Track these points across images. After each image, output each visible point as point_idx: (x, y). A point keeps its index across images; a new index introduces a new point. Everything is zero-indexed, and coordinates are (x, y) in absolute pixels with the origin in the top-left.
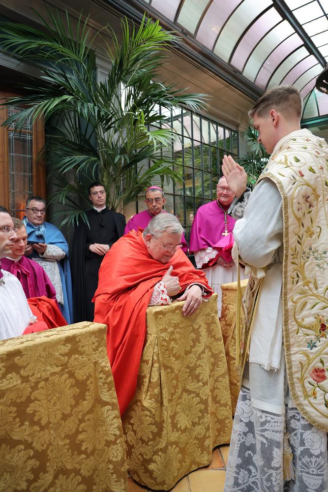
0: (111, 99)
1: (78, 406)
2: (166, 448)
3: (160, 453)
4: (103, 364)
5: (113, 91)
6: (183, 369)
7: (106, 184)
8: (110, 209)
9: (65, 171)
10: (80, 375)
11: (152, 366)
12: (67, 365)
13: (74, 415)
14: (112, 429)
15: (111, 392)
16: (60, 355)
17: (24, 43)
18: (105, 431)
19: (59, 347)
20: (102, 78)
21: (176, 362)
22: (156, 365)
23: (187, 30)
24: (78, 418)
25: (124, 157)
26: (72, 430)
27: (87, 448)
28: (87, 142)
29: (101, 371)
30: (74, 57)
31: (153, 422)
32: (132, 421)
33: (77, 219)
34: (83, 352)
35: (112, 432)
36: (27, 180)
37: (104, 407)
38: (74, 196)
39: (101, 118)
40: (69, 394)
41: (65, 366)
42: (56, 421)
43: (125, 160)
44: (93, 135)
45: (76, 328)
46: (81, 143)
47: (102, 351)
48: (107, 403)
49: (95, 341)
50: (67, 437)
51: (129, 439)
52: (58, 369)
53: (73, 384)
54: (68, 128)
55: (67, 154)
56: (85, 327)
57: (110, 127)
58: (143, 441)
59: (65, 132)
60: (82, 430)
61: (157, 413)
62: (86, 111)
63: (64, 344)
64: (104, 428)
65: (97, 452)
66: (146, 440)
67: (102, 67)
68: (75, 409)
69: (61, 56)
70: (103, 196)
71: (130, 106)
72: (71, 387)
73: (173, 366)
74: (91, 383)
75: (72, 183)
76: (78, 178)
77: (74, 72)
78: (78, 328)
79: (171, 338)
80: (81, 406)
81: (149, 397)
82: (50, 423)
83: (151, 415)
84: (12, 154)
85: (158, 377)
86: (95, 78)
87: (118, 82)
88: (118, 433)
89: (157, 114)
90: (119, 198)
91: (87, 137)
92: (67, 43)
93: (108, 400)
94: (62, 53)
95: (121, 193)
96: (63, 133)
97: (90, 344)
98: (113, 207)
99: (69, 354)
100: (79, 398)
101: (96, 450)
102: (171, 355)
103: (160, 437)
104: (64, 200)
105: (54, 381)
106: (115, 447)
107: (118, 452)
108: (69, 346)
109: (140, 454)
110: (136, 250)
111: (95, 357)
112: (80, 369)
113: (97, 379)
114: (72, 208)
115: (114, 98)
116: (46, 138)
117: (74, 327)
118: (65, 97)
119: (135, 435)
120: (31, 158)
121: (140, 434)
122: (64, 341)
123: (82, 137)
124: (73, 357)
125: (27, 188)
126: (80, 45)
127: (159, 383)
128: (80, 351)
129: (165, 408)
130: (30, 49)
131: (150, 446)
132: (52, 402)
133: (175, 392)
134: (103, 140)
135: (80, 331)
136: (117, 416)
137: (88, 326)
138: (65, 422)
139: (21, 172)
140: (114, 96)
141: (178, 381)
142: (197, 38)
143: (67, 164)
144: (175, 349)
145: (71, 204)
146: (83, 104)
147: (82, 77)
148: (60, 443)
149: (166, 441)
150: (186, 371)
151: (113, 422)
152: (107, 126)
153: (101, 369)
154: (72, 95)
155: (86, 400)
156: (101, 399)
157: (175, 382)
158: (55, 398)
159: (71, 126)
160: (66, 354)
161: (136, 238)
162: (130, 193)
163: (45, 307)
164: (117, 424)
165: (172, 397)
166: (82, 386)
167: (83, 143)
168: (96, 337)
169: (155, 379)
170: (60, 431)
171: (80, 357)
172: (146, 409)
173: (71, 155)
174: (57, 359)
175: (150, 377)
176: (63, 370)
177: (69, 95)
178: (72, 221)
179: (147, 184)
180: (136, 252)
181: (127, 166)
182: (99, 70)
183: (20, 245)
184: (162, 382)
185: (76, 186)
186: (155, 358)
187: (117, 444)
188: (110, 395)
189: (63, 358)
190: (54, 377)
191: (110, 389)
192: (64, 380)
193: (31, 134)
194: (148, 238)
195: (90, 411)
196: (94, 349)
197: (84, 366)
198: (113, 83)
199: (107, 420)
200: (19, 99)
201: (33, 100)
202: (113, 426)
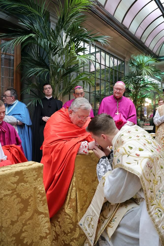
0: (57, 39)
1: (23, 215)
2: (78, 238)
3: (74, 241)
4: (40, 189)
5: (58, 34)
6: (90, 190)
7: (53, 84)
8: (55, 98)
9: (30, 76)
10: (25, 196)
11: (72, 189)
12: (16, 190)
13: (19, 221)
14: (44, 229)
15: (44, 206)
16: (11, 183)
17: (10, 4)
18: (40, 230)
19: (10, 178)
20: (53, 27)
21: (86, 187)
22: (74, 188)
23: (100, 3)
24: (22, 223)
25: (63, 69)
26: (17, 231)
27: (27, 242)
28: (43, 61)
29: (39, 193)
30: (37, 13)
31: (71, 222)
32: (59, 220)
33: (36, 102)
34: (27, 181)
35: (45, 231)
36: (11, 81)
37: (40, 215)
38: (35, 90)
39: (51, 48)
40: (16, 208)
41: (14, 190)
42: (6, 226)
43: (63, 71)
44: (47, 57)
45: (24, 165)
46: (40, 61)
47: (40, 180)
48: (42, 213)
49: (35, 174)
50: (14, 235)
51: (57, 230)
52: (9, 192)
53: (20, 201)
54: (33, 54)
55: (32, 67)
56: (30, 165)
57: (56, 53)
58: (65, 233)
59: (32, 56)
60: (25, 230)
61: (74, 217)
62: (43, 43)
63: (14, 176)
64: (39, 228)
65: (34, 244)
66: (67, 232)
67: (53, 22)
68: (21, 217)
69: (30, 12)
70: (51, 91)
71: (67, 42)
72: (18, 203)
73: (84, 189)
74: (32, 200)
75: (35, 83)
76: (38, 81)
77: (37, 22)
78: (25, 166)
79: (84, 172)
80: (25, 215)
81: (69, 207)
82: (3, 227)
83: (70, 218)
84: (2, 66)
85: (75, 195)
86: (49, 27)
87: (61, 28)
88: (48, 232)
89: (82, 46)
90: (60, 93)
91: (44, 58)
92: (34, 5)
93: (43, 211)
94: (30, 11)
95: (61, 90)
96: (30, 56)
97: (32, 176)
98: (56, 97)
99: (17, 183)
100: (24, 210)
101: (34, 242)
102: (83, 183)
103: (75, 231)
104: (29, 92)
105: (6, 200)
106: (46, 240)
107: (48, 244)
108: (18, 177)
109: (63, 240)
110: (64, 119)
111: (35, 184)
112: (25, 192)
113: (36, 198)
114: (34, 97)
115: (59, 38)
116: (22, 59)
117: (22, 165)
118: (31, 35)
119: (60, 228)
120: (13, 69)
121: (63, 229)
122: (14, 174)
123: (41, 58)
124: (20, 184)
125: (11, 85)
126: (41, 8)
127: (76, 199)
128: (25, 181)
129: (78, 214)
130: (13, 7)
131: (69, 237)
132: (5, 213)
133: (85, 204)
134: (52, 60)
135: (26, 167)
136: (48, 221)
137: (32, 165)
138: (13, 226)
139: (7, 76)
140: (59, 36)
141: (87, 198)
142: (105, 8)
143: (31, 72)
144: (86, 179)
145: (34, 95)
146: (41, 40)
147: (42, 25)
148: (9, 240)
149: (78, 233)
150: (92, 191)
151: (45, 225)
152: (55, 53)
153: (39, 192)
154: (35, 34)
155: (28, 211)
156: (38, 210)
157: (85, 198)
158: (6, 211)
159: (35, 52)
160: (15, 183)
161: (65, 112)
162: (66, 90)
163: (13, 151)
164: (48, 226)
165: (83, 207)
166: (25, 203)
167: (41, 61)
168: (36, 172)
169: (73, 197)
170: (9, 232)
171: (25, 184)
172: (67, 215)
173: (34, 67)
174: (9, 186)
175: (70, 196)
176: (12, 193)
177: (34, 34)
178: (33, 103)
179: (75, 85)
180: (64, 120)
181: (65, 75)
182: (52, 23)
183: (1, 116)
184: (77, 199)
185: (37, 85)
186: (74, 184)
187: (47, 239)
188: (44, 208)
189: (13, 185)
190: (6, 198)
191: (44, 204)
192: (13, 199)
193: (14, 56)
194: (70, 112)
195: (31, 218)
196: (34, 179)
197: (27, 190)
198: (58, 29)
199: (42, 223)
200: (6, 35)
201: (14, 36)
202: (45, 227)
